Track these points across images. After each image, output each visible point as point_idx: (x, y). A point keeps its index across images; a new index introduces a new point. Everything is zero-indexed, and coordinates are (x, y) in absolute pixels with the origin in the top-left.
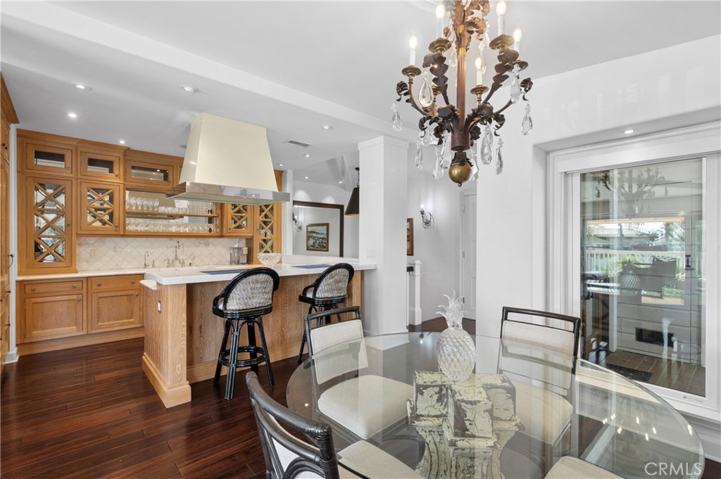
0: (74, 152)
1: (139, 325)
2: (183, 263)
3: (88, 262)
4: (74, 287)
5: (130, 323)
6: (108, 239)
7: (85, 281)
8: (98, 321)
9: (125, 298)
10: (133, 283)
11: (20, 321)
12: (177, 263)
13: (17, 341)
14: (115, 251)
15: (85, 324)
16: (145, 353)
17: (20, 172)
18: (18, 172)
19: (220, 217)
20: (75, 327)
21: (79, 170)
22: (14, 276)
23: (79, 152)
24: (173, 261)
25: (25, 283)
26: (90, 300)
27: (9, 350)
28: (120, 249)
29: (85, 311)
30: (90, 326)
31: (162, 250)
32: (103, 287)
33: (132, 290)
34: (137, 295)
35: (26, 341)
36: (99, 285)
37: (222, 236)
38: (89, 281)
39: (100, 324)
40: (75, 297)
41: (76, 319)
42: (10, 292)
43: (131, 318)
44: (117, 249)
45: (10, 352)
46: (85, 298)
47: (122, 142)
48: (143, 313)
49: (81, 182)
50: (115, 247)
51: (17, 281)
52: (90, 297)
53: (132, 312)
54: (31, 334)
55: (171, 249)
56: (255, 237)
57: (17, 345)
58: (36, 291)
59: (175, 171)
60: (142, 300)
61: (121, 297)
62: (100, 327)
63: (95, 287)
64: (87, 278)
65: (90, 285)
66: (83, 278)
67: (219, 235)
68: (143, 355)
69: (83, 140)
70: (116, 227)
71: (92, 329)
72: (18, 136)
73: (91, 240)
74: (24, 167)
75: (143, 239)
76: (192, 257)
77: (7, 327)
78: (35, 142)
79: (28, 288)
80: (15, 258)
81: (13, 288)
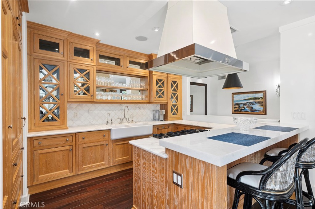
0: (65, 41)
1: (107, 166)
2: (129, 120)
3: (72, 121)
4: (67, 140)
5: (102, 165)
6: (84, 104)
7: (74, 135)
8: (83, 165)
9: (99, 147)
10: (104, 136)
11: (31, 169)
12: (125, 120)
13: (28, 185)
14: (89, 113)
15: (74, 167)
16: (134, 205)
17: (29, 55)
18: (28, 54)
19: (148, 90)
20: (68, 170)
21: (68, 55)
22: (26, 134)
23: (68, 43)
24: (123, 119)
25: (34, 139)
26: (77, 150)
27: (22, 195)
28: (91, 112)
29: (74, 158)
30: (77, 169)
31: (116, 112)
32: (85, 140)
33: (103, 141)
34: (107, 145)
35: (35, 183)
36: (84, 138)
37: (149, 103)
38: (77, 136)
39: (83, 167)
40: (67, 148)
41: (68, 164)
42: (23, 149)
43: (103, 161)
44: (90, 112)
45: (23, 196)
46: (74, 148)
47: (97, 35)
48: (110, 157)
49: (70, 64)
50: (89, 110)
51: (28, 138)
52: (77, 147)
53: (104, 157)
54: (38, 178)
55: (120, 111)
56: (168, 103)
57: (28, 187)
58: (41, 145)
59: (124, 59)
60: (109, 148)
61: (97, 147)
62: (84, 169)
63: (81, 140)
64: (76, 133)
65: (77, 138)
66: (73, 133)
67: (148, 102)
68: (132, 207)
69: (71, 33)
70: (92, 96)
71: (79, 171)
72: (28, 27)
73: (74, 105)
74: (32, 51)
75: (104, 105)
76: (132, 116)
77: (21, 178)
78: (39, 33)
79: (36, 142)
80: (27, 120)
81: (25, 144)
